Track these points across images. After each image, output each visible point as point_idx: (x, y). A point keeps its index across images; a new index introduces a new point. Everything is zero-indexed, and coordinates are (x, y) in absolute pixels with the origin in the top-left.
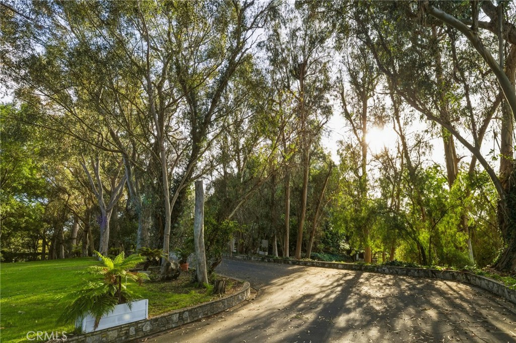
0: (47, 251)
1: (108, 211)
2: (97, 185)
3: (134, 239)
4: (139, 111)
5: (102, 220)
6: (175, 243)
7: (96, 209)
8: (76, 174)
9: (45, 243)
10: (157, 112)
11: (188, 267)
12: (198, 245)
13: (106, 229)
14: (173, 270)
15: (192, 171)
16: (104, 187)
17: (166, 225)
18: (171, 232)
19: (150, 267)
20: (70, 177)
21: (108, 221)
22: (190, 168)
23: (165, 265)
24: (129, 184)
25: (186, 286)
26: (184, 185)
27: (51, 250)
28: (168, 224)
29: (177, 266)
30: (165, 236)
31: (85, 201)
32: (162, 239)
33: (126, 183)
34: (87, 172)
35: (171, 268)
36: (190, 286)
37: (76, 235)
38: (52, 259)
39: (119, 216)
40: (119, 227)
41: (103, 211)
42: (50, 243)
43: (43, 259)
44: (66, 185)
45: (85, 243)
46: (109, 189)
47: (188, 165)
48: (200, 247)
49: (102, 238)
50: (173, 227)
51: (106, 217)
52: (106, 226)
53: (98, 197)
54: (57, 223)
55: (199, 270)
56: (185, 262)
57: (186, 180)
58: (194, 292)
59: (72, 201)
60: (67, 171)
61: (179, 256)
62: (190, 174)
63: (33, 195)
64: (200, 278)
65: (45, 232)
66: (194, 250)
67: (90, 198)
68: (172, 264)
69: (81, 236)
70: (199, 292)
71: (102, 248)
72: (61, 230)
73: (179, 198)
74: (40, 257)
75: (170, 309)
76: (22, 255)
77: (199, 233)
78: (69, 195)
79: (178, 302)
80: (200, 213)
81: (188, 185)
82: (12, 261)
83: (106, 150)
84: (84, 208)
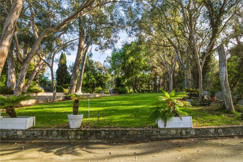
0: (153, 89)
1: (171, 73)
2: (165, 63)
3: (183, 84)
4: (179, 24)
5: (169, 77)
6: (206, 86)
7: (167, 73)
8: (158, 60)
9: (152, 87)
10: (188, 20)
11: (216, 99)
12: (224, 86)
13: (171, 81)
14: (206, 100)
15: (213, 45)
16: (168, 63)
17: (199, 77)
18: (203, 80)
19: (192, 98)
20: (156, 62)
21: (172, 77)
22: (211, 45)
23: (201, 97)
24: (178, 60)
25: (217, 110)
26: (209, 54)
27: (154, 89)
28: (201, 76)
29: (209, 99)
30: (199, 82)
31: (162, 70)
32: (198, 84)
33: (177, 60)
34: (161, 58)
35: (205, 99)
36: (220, 111)
37: (161, 84)
38: (155, 92)
39: (176, 75)
40: (176, 79)
41: (169, 73)
42: (153, 87)
43: (152, 92)
44: (155, 65)
45: (164, 87)
46: (170, 64)
47: (210, 43)
48: (226, 87)
49: (170, 84)
50: (203, 78)
51: (170, 76)
52: (171, 79)
53: (167, 68)
54: (155, 79)
55: (227, 102)
56: (214, 97)
57: (210, 51)
58: (223, 115)
59: (158, 71)
60: (155, 60)
61: (209, 93)
62: (212, 47)
63: (146, 71)
64: (227, 107)
65: (151, 83)
66: (221, 90)
67: (164, 69)
68: (205, 97)
69: (163, 84)
70: (228, 116)
71: (170, 88)
72: (156, 82)
73: (206, 62)
74: (151, 91)
75: (207, 124)
76: (146, 91)
77: (224, 79)
78: (156, 69)
79: (212, 120)
80: (223, 66)
81: (211, 54)
82: (144, 92)
83: (166, 47)
84: (162, 73)
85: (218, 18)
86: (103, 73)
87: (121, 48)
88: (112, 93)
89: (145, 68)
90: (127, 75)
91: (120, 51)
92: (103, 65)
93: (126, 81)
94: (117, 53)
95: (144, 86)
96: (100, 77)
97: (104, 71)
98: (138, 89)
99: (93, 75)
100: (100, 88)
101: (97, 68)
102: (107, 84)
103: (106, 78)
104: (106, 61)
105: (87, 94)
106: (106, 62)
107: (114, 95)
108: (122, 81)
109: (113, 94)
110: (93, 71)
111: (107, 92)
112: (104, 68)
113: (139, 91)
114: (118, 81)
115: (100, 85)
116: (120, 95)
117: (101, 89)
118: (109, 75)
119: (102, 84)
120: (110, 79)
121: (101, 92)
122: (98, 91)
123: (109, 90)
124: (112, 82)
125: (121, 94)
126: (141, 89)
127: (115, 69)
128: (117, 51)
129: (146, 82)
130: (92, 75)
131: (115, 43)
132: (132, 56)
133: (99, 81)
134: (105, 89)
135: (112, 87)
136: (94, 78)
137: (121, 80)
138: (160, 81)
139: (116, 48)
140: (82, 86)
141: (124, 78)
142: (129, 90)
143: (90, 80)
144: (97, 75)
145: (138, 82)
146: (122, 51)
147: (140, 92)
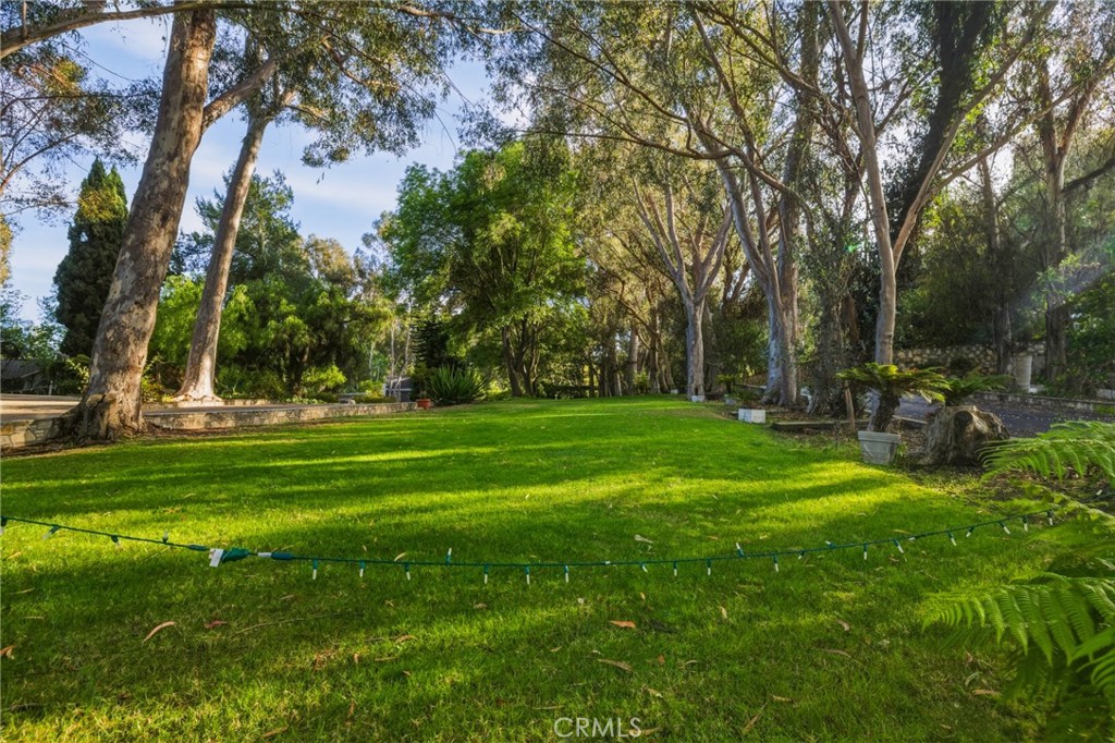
0: (596, 384)
1: (697, 303)
5: (688, 322)
9: (592, 371)
13: (696, 339)
17: (882, 312)
21: (700, 323)
27: (601, 382)
30: (879, 340)
31: (647, 294)
37: (635, 358)
38: (604, 396)
41: (689, 304)
42: (599, 372)
43: (593, 395)
44: (614, 266)
45: (654, 369)
51: (695, 315)
52: (696, 333)
54: (605, 337)
59: (628, 296)
65: (590, 353)
67: (656, 286)
68: (975, 417)
69: (644, 359)
71: (692, 377)
72: (611, 350)
74: (588, 393)
76: (565, 389)
78: (623, 283)
82: (555, 397)
83: (697, 156)
84: (647, 307)
86: (358, 298)
87: (451, 168)
88: (404, 401)
89: (567, 282)
90: (481, 310)
91: (446, 184)
92: (357, 261)
93: (473, 341)
94: (429, 192)
95: (559, 369)
96: (334, 314)
97: (359, 289)
98: (533, 380)
99: (291, 301)
100: (335, 375)
101: (322, 272)
102: (375, 357)
104: (374, 238)
105: (248, 402)
106: (375, 244)
108: (452, 341)
109: (404, 405)
110: (296, 281)
111: (375, 396)
112: (362, 274)
113: (535, 393)
114: (432, 341)
115: (335, 355)
116: (444, 409)
117: (340, 377)
118: (383, 305)
119: (348, 353)
120: (393, 326)
121: (339, 396)
123: (384, 385)
124: (403, 344)
125: (451, 405)
126: (544, 383)
127: (417, 275)
128: (429, 183)
129: (567, 348)
130: (284, 301)
132: (511, 210)
133: (331, 335)
134: (362, 383)
135: (398, 370)
136: (300, 314)
137: (446, 338)
138: (629, 346)
139: (422, 166)
141: (461, 327)
142: (487, 387)
143: (272, 326)
144: (314, 302)
145: (535, 347)
146: (454, 187)
147: (539, 396)
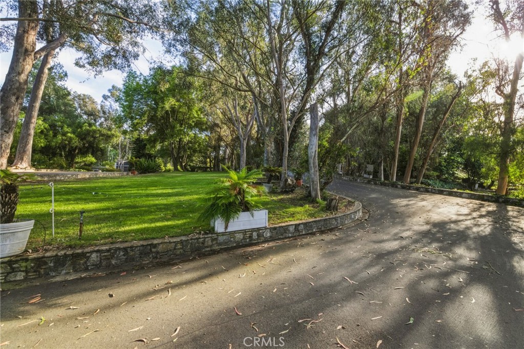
0: (212, 166)
1: (244, 139)
2: (236, 121)
3: (262, 160)
4: (262, 53)
5: (241, 146)
6: (292, 164)
7: (238, 138)
8: (224, 113)
9: (211, 161)
10: (277, 52)
11: (302, 183)
12: (312, 165)
13: (243, 152)
14: (290, 185)
15: (306, 102)
16: (241, 122)
17: (285, 149)
18: (289, 155)
19: (273, 181)
20: (221, 116)
21: (245, 146)
22: (304, 100)
23: (284, 180)
24: (257, 118)
25: (301, 199)
26: (299, 115)
27: (214, 166)
28: (286, 148)
29: (293, 182)
30: (283, 158)
31: (231, 133)
32: (281, 160)
33: (256, 118)
34: (230, 111)
35: (289, 183)
36: (304, 200)
37: (227, 157)
38: (215, 171)
39: (252, 143)
40: (252, 151)
41: (242, 139)
42: (213, 161)
43: (211, 171)
44: (218, 122)
45: (232, 162)
46: (245, 123)
47: (303, 98)
48: (314, 167)
49: (241, 159)
50: (290, 151)
51: (244, 143)
52: (244, 150)
53: (238, 129)
54: (216, 148)
55: (313, 188)
56: (300, 180)
57: (301, 111)
58: (307, 206)
59: (222, 134)
60: (218, 111)
61: (295, 174)
62: (304, 105)
63: (202, 130)
64: (313, 194)
65: (210, 154)
66: (308, 170)
67: (233, 131)
68: (289, 180)
69: (230, 157)
70: (312, 207)
71: (242, 166)
72: (218, 153)
73: (295, 126)
74: (209, 169)
75: (287, 219)
76: (200, 168)
77: (313, 154)
78: (221, 128)
79: (294, 214)
80: (314, 135)
81: (303, 115)
82: (195, 171)
83: (240, 90)
84: (230, 138)
85: (315, 60)
86: (101, 125)
87: (148, 75)
88: (125, 171)
89: (199, 125)
90: (161, 135)
91: (146, 81)
92: (102, 106)
93: (158, 147)
94: (138, 83)
95: (197, 159)
96: (91, 134)
97: (103, 119)
98: (184, 164)
99: (69, 126)
100: (91, 159)
101: (82, 110)
102: (111, 150)
103: (108, 138)
104: (109, 97)
105: (49, 170)
106: (109, 100)
107: (128, 174)
108: (148, 146)
109: (125, 173)
110: (70, 116)
111: (111, 168)
112: (104, 113)
113: (185, 169)
114: (139, 147)
115: (91, 150)
116: (143, 175)
117: (93, 160)
118: (115, 131)
119: (98, 150)
120: (119, 139)
121: (93, 168)
122: (85, 165)
123: (116, 164)
124: (126, 146)
125: (146, 173)
126: (190, 165)
127: (132, 118)
128: (138, 79)
129: (200, 152)
130: (66, 126)
131: (132, 60)
132: (174, 96)
133: (90, 143)
134: (104, 162)
135: (123, 157)
136: (73, 133)
137: (145, 145)
138: (225, 152)
139: (135, 72)
140: (34, 151)
141: (153, 141)
142: (165, 166)
143: (60, 137)
144: (81, 127)
145: (185, 151)
146: (149, 82)
147: (188, 170)
